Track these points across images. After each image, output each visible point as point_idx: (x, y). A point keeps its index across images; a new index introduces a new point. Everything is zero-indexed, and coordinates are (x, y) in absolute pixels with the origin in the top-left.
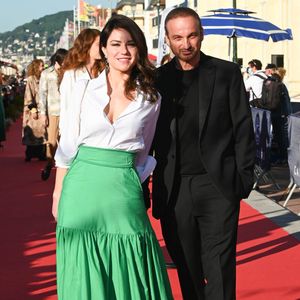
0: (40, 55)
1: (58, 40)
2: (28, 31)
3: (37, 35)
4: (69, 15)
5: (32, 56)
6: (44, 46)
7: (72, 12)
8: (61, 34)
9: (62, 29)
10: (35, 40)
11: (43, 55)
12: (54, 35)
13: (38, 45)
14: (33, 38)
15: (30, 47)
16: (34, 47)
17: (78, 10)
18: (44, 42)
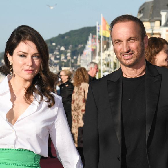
0: (65, 66)
1: (82, 53)
2: (54, 44)
3: (63, 48)
4: (92, 30)
5: (58, 67)
6: (69, 58)
7: (95, 27)
8: (84, 47)
9: (86, 43)
10: (61, 52)
11: (68, 66)
12: (78, 49)
13: (63, 57)
14: (59, 50)
15: (56, 59)
16: (59, 59)
17: (101, 26)
18: (69, 54)
